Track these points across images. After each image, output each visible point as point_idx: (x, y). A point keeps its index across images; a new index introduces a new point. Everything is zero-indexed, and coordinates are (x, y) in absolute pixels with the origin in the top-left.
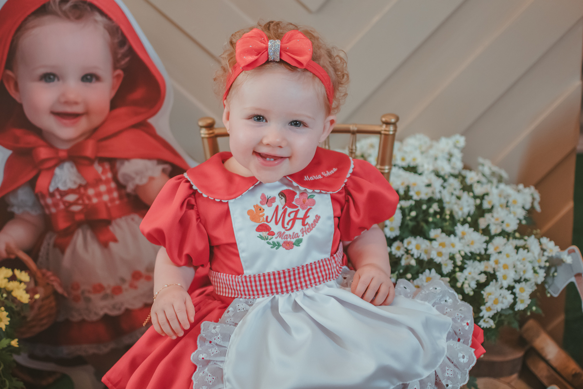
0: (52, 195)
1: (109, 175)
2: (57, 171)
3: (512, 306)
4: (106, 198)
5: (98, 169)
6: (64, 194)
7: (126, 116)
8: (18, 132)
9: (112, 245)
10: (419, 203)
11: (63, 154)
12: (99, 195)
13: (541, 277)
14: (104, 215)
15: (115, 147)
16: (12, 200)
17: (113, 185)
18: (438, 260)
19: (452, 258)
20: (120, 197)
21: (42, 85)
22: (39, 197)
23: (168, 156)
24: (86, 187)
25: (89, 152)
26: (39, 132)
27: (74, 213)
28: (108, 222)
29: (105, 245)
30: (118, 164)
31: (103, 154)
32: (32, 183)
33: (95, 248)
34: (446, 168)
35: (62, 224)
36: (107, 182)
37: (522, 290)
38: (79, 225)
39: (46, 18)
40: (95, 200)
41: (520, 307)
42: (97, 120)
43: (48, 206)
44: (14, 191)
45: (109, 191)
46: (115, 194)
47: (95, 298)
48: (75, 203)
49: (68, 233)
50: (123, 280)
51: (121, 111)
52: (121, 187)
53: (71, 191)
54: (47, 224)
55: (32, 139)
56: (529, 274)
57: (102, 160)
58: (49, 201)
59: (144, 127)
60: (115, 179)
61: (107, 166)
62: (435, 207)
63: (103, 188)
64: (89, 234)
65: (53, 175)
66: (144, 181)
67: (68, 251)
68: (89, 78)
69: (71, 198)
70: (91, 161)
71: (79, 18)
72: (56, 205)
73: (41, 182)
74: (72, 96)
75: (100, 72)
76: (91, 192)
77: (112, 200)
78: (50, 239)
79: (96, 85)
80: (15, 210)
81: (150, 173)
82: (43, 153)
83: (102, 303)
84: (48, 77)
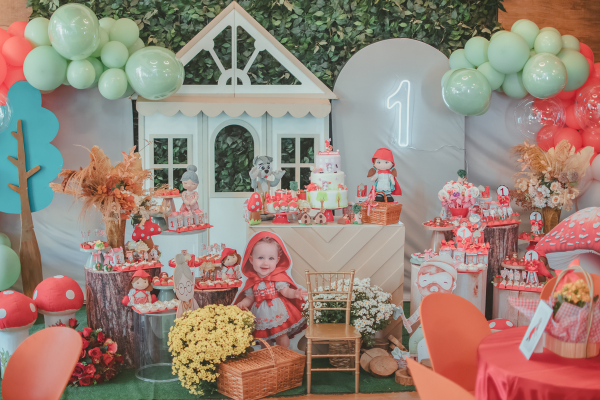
0: (257, 291)
1: (273, 286)
2: (260, 284)
3: (385, 318)
4: (272, 292)
5: (270, 284)
6: (260, 291)
7: (280, 269)
8: (251, 273)
9: (271, 306)
10: (360, 293)
11: (262, 279)
12: (270, 292)
13: (392, 313)
14: (270, 298)
15: (275, 278)
16: (246, 292)
17: (274, 289)
18: (365, 306)
19: (369, 306)
20: (276, 293)
21: (259, 260)
22: (254, 291)
23: (289, 281)
24: (266, 289)
25: (269, 279)
26: (256, 273)
27: (262, 297)
28: (271, 300)
29: (270, 306)
30: (276, 283)
31: (272, 280)
32: (252, 287)
33: (267, 307)
34: (366, 285)
35: (259, 300)
36: (273, 288)
37: (387, 315)
38: (263, 300)
39: (262, 242)
40: (269, 293)
41: (386, 319)
42: (272, 270)
43: (256, 294)
44: (247, 289)
45: (273, 291)
46: (274, 292)
47: (264, 322)
48: (263, 294)
49: (260, 302)
50: (273, 318)
51: (279, 268)
52: (276, 289)
53: (263, 290)
54: (255, 299)
55: (254, 275)
56: (389, 311)
57: (272, 282)
58: (256, 293)
59: (284, 272)
60: (275, 287)
61: (273, 283)
62: (364, 295)
63: (271, 290)
64: (266, 302)
65: (258, 285)
66: (283, 288)
67: (259, 308)
68: (271, 258)
69: (262, 292)
70: (269, 282)
71: (270, 242)
72: (258, 294)
73: (255, 287)
74: (266, 263)
75: (274, 257)
76: (268, 290)
77: (273, 293)
78: (255, 304)
79: (273, 261)
80: (246, 295)
81: (284, 286)
82: (257, 279)
83: (267, 325)
84: (261, 258)
